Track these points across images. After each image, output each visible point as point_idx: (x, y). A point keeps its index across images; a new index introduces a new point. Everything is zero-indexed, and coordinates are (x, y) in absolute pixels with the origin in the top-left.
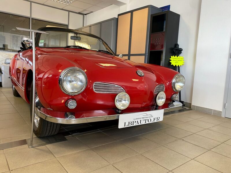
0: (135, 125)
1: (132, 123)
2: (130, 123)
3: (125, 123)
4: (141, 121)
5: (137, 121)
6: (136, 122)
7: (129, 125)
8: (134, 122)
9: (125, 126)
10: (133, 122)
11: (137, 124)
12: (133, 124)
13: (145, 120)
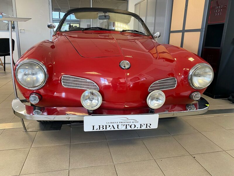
0: (108, 129)
1: (104, 127)
2: (101, 126)
3: (93, 126)
4: (118, 125)
5: (113, 126)
6: (111, 126)
7: (100, 129)
8: (108, 126)
9: (93, 129)
10: (106, 126)
11: (113, 129)
12: (106, 129)
13: (125, 126)
